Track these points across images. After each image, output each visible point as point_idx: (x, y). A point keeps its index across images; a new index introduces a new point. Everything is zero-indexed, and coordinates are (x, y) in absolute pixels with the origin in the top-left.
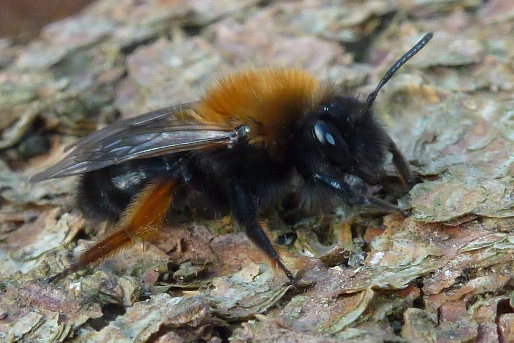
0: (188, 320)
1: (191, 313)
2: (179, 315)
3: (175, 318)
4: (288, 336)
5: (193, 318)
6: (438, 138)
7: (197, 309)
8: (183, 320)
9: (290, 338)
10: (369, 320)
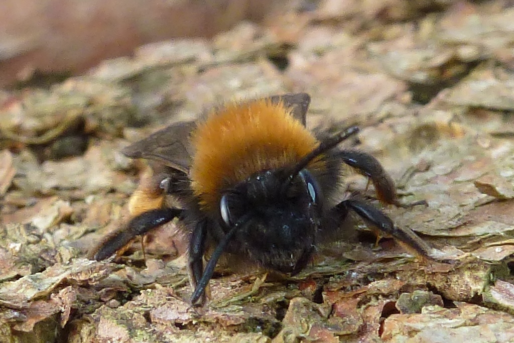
0: (87, 278)
1: (92, 271)
2: (81, 272)
3: (77, 274)
4: (172, 304)
5: (92, 276)
6: (431, 168)
7: (98, 268)
8: (83, 277)
9: (173, 305)
10: (255, 302)
